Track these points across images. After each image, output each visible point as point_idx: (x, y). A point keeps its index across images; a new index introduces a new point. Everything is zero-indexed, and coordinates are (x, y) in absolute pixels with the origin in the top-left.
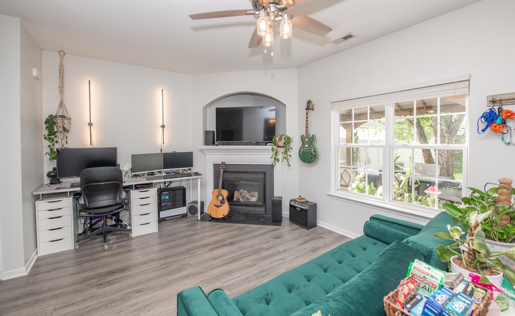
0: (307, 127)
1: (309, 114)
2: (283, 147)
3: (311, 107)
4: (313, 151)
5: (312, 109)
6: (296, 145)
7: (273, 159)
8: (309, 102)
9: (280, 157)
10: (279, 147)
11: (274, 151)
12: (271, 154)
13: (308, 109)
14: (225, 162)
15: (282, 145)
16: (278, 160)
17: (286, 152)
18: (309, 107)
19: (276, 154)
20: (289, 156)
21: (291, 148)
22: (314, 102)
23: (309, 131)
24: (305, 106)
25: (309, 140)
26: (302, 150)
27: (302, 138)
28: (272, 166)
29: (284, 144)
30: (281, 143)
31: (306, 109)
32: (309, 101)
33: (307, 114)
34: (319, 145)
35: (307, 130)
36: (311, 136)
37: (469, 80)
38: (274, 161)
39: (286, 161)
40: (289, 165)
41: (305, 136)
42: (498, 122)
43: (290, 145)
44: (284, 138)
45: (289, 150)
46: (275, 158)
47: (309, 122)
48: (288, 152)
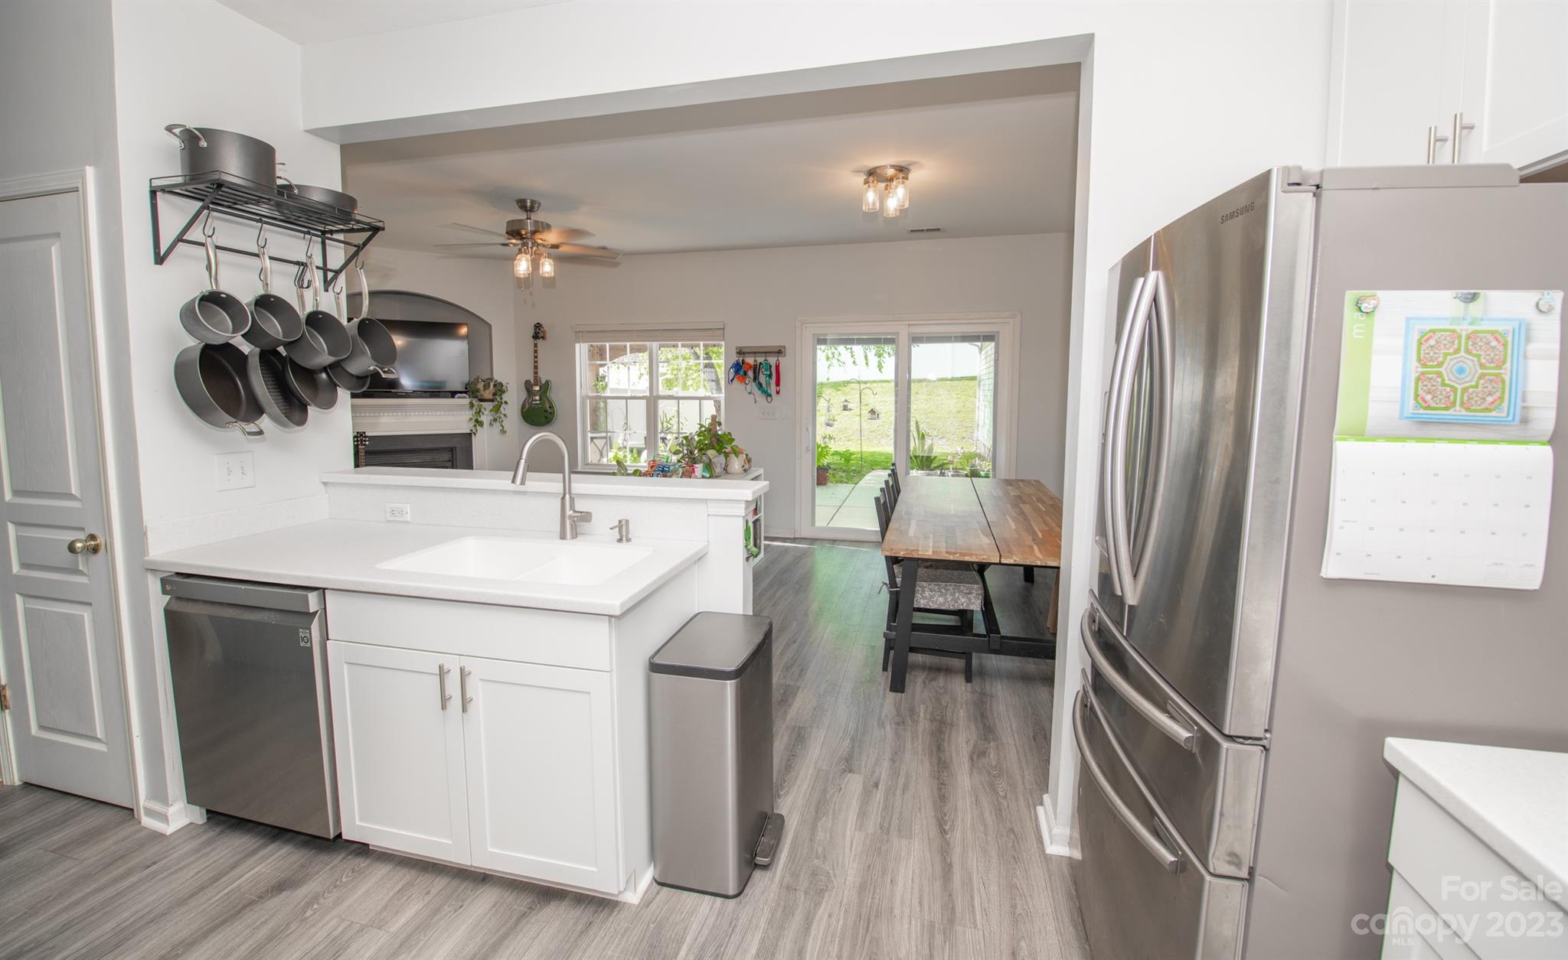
0: (536, 367)
1: (539, 349)
2: (492, 401)
3: (541, 335)
4: (547, 406)
5: (543, 338)
6: (514, 399)
7: (473, 423)
8: (538, 326)
9: (485, 418)
10: (483, 401)
11: (474, 408)
12: (469, 414)
13: (536, 337)
14: (364, 433)
15: (491, 397)
16: (481, 424)
17: (497, 409)
18: (538, 333)
19: (479, 412)
20: (502, 416)
21: (506, 403)
22: (546, 327)
23: (540, 375)
24: (532, 332)
25: (540, 387)
26: (527, 406)
27: (528, 386)
28: (468, 437)
29: (494, 394)
30: (488, 394)
31: (533, 337)
32: (538, 324)
33: (536, 345)
34: (556, 396)
35: (536, 373)
36: (543, 382)
37: (724, 329)
38: (475, 426)
39: (497, 425)
40: (503, 432)
41: (532, 381)
42: (742, 372)
43: (505, 397)
44: (495, 386)
45: (503, 405)
46: (477, 421)
47: (539, 359)
48: (502, 409)
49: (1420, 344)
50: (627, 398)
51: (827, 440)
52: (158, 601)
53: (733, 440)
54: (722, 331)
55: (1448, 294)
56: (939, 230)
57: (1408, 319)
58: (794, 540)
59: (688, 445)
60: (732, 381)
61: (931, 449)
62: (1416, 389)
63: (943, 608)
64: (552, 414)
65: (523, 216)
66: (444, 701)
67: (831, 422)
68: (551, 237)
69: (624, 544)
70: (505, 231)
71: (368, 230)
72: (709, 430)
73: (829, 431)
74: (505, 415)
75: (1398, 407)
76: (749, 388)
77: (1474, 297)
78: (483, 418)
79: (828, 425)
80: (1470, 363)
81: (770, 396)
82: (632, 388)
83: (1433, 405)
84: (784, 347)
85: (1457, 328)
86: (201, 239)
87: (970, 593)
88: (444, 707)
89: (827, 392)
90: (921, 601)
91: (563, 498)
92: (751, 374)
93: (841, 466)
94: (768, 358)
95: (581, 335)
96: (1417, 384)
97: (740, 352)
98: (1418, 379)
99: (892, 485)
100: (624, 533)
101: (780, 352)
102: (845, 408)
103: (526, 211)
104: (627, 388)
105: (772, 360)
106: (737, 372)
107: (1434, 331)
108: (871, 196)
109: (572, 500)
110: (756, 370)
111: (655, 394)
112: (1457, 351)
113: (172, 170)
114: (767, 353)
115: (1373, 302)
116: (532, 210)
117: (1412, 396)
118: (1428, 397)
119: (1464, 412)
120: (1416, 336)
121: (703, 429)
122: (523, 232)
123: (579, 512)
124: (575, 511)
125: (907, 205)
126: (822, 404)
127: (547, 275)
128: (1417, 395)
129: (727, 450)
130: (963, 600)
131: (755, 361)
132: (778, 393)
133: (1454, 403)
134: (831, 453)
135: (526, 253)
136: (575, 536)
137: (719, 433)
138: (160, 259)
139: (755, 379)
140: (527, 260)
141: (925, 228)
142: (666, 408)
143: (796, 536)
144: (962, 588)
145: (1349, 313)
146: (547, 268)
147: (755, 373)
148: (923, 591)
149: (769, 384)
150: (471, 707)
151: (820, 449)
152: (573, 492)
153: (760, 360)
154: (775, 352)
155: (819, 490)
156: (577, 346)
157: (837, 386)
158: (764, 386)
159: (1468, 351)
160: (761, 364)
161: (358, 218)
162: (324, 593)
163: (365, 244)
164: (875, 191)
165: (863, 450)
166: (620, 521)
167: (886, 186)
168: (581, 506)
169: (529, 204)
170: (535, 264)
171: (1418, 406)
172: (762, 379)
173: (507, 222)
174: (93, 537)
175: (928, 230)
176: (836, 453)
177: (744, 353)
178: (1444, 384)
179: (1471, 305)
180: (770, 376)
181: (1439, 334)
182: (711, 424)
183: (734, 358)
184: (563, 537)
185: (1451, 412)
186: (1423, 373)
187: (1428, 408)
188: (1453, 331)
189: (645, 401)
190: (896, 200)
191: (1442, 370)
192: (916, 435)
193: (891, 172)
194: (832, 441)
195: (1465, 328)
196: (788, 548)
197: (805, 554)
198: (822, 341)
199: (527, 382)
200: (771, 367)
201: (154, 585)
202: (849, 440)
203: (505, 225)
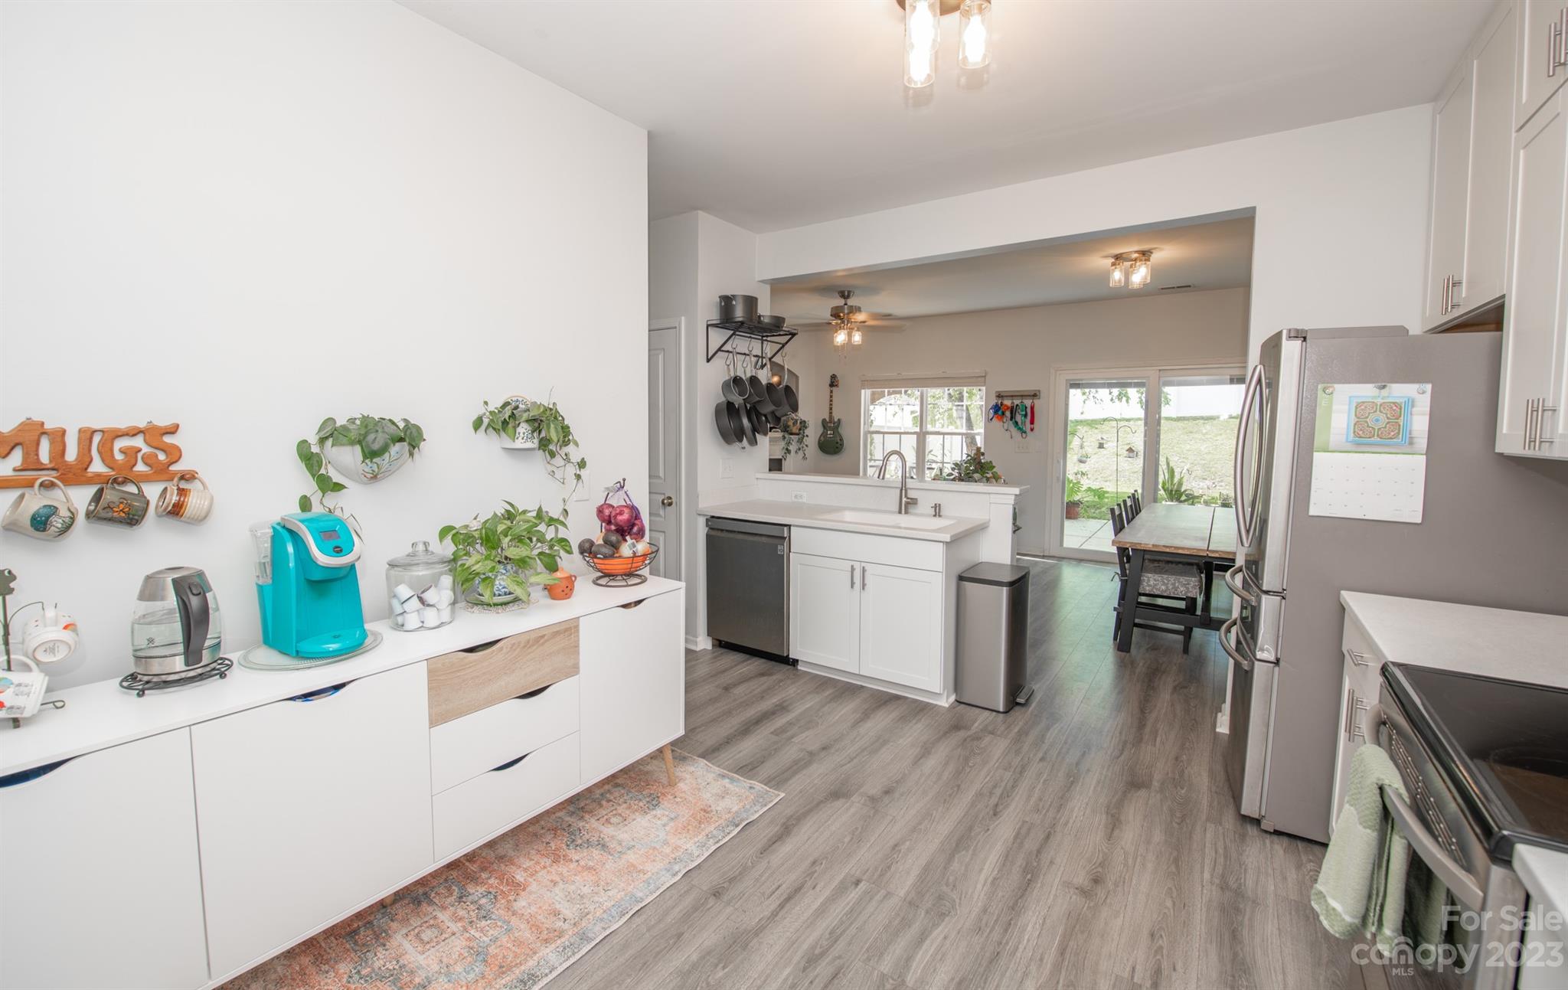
0: (830, 409)
1: (834, 394)
2: (797, 434)
3: (835, 383)
4: (838, 439)
5: (836, 385)
6: (813, 434)
7: (784, 451)
8: (834, 377)
9: (793, 448)
10: (792, 434)
13: (832, 385)
15: (796, 432)
17: (800, 441)
18: (833, 382)
19: (789, 443)
20: (805, 446)
21: (807, 436)
22: (839, 377)
23: (833, 414)
24: (829, 382)
25: (834, 424)
26: (823, 438)
27: (824, 423)
29: (800, 430)
30: (794, 430)
31: (830, 385)
32: (834, 375)
33: (831, 392)
34: (844, 431)
35: (831, 413)
36: (836, 420)
37: (985, 376)
39: (801, 453)
40: (804, 458)
41: (828, 420)
42: (1000, 413)
43: (807, 432)
44: (801, 423)
45: (805, 438)
46: (787, 449)
47: (834, 403)
48: (804, 440)
49: (1356, 408)
50: (900, 433)
51: (1079, 476)
52: (702, 531)
53: (994, 467)
54: (983, 379)
55: (1371, 386)
56: (1190, 286)
57: (1350, 397)
58: (1043, 557)
59: (958, 469)
60: (991, 420)
61: (1180, 484)
62: (1354, 429)
63: (1165, 594)
64: (842, 445)
65: (841, 302)
66: (853, 584)
67: (1084, 459)
68: (860, 317)
69: (937, 518)
70: (830, 314)
71: (790, 334)
72: (974, 459)
73: (1083, 468)
74: (807, 446)
75: (1345, 436)
76: (1006, 425)
77: (1384, 387)
78: (791, 448)
79: (1081, 461)
80: (1382, 417)
81: (1025, 432)
82: (889, 424)
83: (1363, 436)
84: (1039, 391)
85: (1375, 401)
86: (731, 350)
87: (1188, 584)
88: (852, 587)
89: (1082, 430)
90: (1146, 588)
91: (901, 490)
92: (1008, 413)
93: (1095, 504)
94: (1024, 401)
95: (866, 383)
96: (1354, 426)
97: (999, 396)
98: (1355, 424)
99: (1131, 506)
100: (937, 511)
101: (1035, 395)
102: (1101, 446)
103: (844, 298)
104: (883, 424)
105: (1028, 402)
106: (996, 412)
107: (1363, 402)
108: (1117, 275)
109: (906, 490)
110: (1013, 410)
111: (924, 430)
112: (1375, 411)
113: (715, 316)
114: (1022, 396)
115: (1331, 389)
116: (848, 297)
117: (1352, 431)
118: (1361, 433)
119: (1379, 439)
120: (1355, 405)
121: (969, 458)
122: (842, 315)
123: (911, 499)
124: (908, 498)
125: (1149, 281)
126: (1075, 443)
127: (856, 343)
128: (1354, 432)
129: (988, 476)
130: (1182, 589)
131: (1013, 403)
132: (1032, 430)
133: (1374, 436)
134: (1083, 489)
135: (844, 329)
136: (906, 512)
137: (983, 461)
138: (708, 360)
139: (1011, 419)
140: (845, 334)
141: (1175, 286)
142: (933, 443)
143: (1045, 555)
144: (1181, 580)
145: (1320, 392)
146: (857, 338)
147: (1012, 413)
148: (1149, 580)
149: (1024, 423)
150: (866, 588)
151: (1071, 485)
152: (907, 487)
153: (1017, 402)
154: (1029, 396)
155: (1067, 523)
156: (863, 391)
157: (1092, 424)
158: (1020, 423)
159: (1380, 411)
160: (1017, 405)
161: (784, 329)
162: (790, 528)
163: (787, 343)
164: (1121, 271)
165: (1119, 490)
166: (936, 504)
167: (1131, 266)
168: (912, 494)
169: (846, 294)
170: (850, 335)
171: (1355, 436)
172: (1019, 418)
173: (832, 308)
174: (670, 498)
175: (1178, 287)
176: (1089, 489)
177: (1002, 396)
178: (1368, 426)
179: (1382, 391)
180: (1026, 416)
181: (1366, 404)
182: (975, 454)
183: (994, 401)
184: (900, 512)
185: (1372, 439)
186: (1358, 421)
187: (1361, 437)
188: (1373, 402)
189: (915, 437)
190: (1140, 276)
191: (1368, 420)
192: (1165, 467)
193: (1135, 255)
194: (1085, 477)
195: (1379, 401)
196: (1037, 562)
197: (1052, 566)
198: (1076, 385)
199: (824, 421)
200: (1026, 408)
201: (702, 521)
202: (1106, 481)
203: (830, 310)
